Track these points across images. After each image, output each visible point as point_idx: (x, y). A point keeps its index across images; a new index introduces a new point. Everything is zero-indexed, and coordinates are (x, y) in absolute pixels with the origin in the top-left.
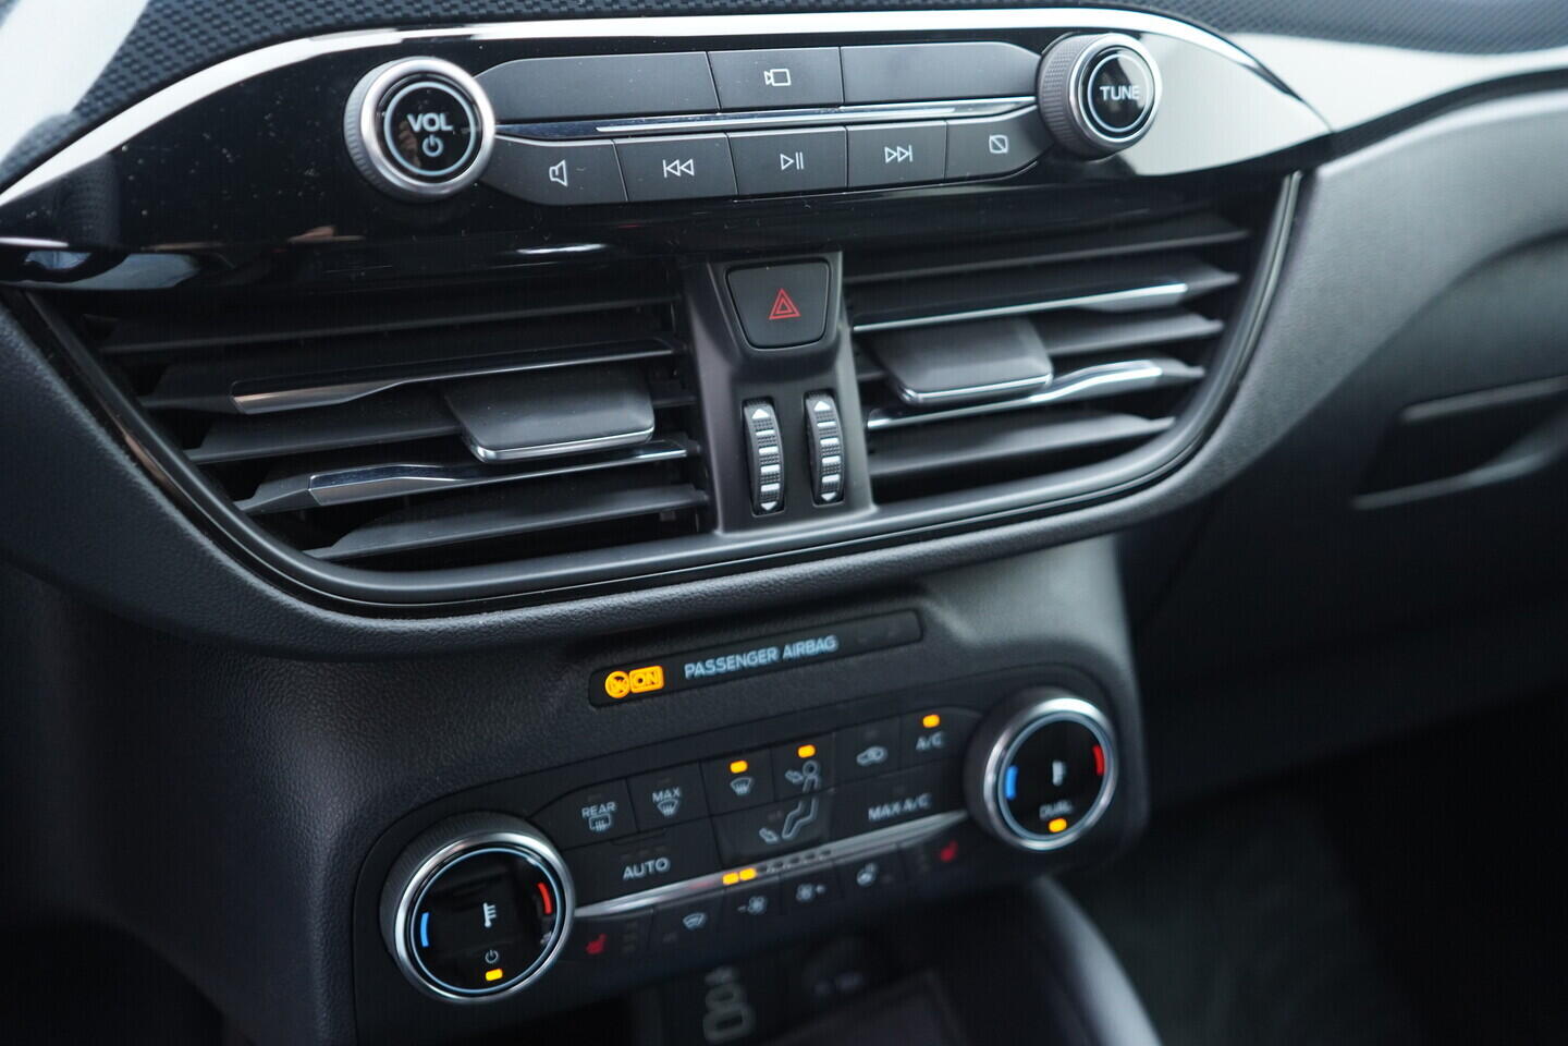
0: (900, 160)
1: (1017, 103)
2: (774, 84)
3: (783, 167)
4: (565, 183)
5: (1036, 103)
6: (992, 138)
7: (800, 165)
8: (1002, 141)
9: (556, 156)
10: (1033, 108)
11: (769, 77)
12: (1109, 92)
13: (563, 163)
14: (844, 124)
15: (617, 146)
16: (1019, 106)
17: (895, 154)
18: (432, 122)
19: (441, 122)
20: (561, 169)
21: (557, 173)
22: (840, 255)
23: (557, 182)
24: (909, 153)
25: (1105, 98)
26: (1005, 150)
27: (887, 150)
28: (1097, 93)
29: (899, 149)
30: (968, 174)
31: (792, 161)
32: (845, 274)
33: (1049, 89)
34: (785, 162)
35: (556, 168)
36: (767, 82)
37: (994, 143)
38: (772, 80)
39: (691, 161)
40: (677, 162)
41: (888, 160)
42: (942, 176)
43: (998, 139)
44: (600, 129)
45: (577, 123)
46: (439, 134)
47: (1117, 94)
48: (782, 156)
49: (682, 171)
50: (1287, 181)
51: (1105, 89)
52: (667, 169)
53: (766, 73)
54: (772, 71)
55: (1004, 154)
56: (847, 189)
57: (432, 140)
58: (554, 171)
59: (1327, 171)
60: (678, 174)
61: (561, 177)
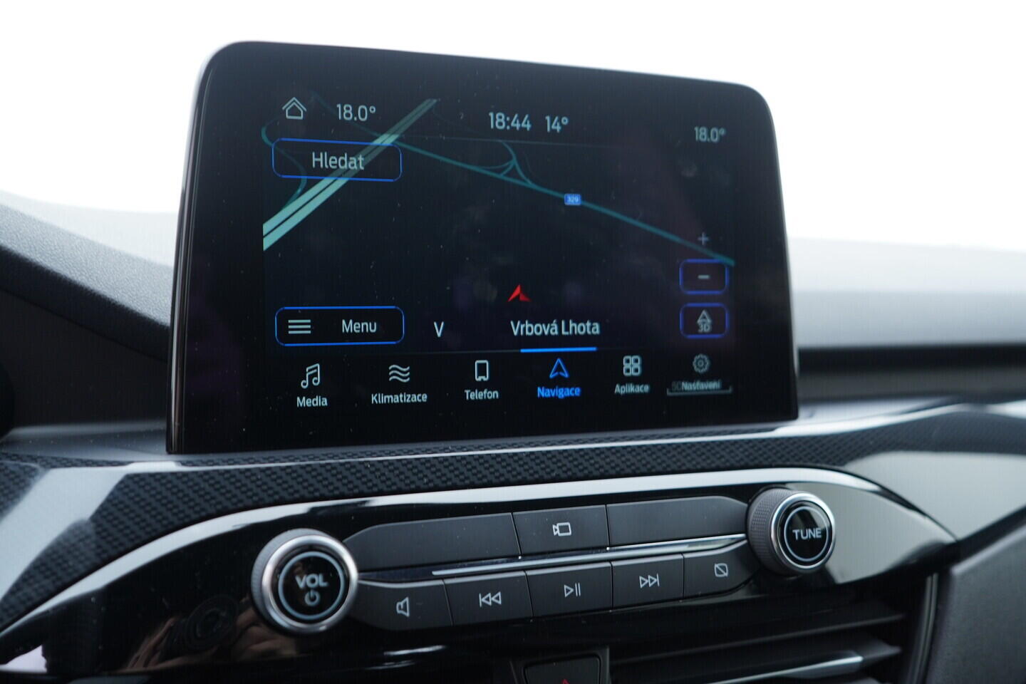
0: (650, 585)
1: (733, 539)
2: (560, 535)
3: (566, 595)
4: (408, 614)
5: (747, 538)
6: (717, 566)
7: (579, 592)
8: (723, 568)
9: (401, 594)
10: (745, 542)
11: (556, 530)
12: (799, 534)
13: (407, 600)
14: (610, 560)
15: (446, 585)
16: (733, 541)
17: (647, 581)
18: (313, 581)
19: (320, 580)
20: (405, 604)
21: (402, 607)
22: (608, 650)
23: (402, 615)
24: (656, 580)
25: (797, 538)
26: (726, 574)
27: (641, 578)
28: (791, 535)
29: (649, 577)
30: (700, 593)
31: (572, 590)
32: (611, 659)
33: (755, 529)
34: (568, 591)
35: (401, 604)
36: (555, 533)
37: (717, 569)
38: (558, 531)
39: (499, 594)
40: (489, 595)
41: (642, 586)
42: (681, 595)
43: (721, 567)
44: (435, 573)
45: (418, 569)
46: (318, 589)
47: (805, 535)
48: (565, 587)
49: (492, 602)
50: (929, 579)
51: (796, 532)
52: (482, 600)
53: (554, 527)
54: (558, 524)
55: (725, 577)
56: (612, 608)
57: (312, 593)
58: (400, 606)
59: (959, 569)
60: (490, 603)
61: (405, 609)
